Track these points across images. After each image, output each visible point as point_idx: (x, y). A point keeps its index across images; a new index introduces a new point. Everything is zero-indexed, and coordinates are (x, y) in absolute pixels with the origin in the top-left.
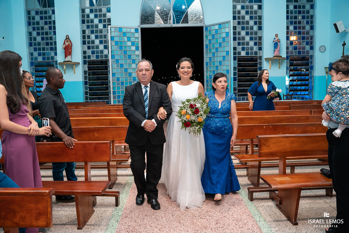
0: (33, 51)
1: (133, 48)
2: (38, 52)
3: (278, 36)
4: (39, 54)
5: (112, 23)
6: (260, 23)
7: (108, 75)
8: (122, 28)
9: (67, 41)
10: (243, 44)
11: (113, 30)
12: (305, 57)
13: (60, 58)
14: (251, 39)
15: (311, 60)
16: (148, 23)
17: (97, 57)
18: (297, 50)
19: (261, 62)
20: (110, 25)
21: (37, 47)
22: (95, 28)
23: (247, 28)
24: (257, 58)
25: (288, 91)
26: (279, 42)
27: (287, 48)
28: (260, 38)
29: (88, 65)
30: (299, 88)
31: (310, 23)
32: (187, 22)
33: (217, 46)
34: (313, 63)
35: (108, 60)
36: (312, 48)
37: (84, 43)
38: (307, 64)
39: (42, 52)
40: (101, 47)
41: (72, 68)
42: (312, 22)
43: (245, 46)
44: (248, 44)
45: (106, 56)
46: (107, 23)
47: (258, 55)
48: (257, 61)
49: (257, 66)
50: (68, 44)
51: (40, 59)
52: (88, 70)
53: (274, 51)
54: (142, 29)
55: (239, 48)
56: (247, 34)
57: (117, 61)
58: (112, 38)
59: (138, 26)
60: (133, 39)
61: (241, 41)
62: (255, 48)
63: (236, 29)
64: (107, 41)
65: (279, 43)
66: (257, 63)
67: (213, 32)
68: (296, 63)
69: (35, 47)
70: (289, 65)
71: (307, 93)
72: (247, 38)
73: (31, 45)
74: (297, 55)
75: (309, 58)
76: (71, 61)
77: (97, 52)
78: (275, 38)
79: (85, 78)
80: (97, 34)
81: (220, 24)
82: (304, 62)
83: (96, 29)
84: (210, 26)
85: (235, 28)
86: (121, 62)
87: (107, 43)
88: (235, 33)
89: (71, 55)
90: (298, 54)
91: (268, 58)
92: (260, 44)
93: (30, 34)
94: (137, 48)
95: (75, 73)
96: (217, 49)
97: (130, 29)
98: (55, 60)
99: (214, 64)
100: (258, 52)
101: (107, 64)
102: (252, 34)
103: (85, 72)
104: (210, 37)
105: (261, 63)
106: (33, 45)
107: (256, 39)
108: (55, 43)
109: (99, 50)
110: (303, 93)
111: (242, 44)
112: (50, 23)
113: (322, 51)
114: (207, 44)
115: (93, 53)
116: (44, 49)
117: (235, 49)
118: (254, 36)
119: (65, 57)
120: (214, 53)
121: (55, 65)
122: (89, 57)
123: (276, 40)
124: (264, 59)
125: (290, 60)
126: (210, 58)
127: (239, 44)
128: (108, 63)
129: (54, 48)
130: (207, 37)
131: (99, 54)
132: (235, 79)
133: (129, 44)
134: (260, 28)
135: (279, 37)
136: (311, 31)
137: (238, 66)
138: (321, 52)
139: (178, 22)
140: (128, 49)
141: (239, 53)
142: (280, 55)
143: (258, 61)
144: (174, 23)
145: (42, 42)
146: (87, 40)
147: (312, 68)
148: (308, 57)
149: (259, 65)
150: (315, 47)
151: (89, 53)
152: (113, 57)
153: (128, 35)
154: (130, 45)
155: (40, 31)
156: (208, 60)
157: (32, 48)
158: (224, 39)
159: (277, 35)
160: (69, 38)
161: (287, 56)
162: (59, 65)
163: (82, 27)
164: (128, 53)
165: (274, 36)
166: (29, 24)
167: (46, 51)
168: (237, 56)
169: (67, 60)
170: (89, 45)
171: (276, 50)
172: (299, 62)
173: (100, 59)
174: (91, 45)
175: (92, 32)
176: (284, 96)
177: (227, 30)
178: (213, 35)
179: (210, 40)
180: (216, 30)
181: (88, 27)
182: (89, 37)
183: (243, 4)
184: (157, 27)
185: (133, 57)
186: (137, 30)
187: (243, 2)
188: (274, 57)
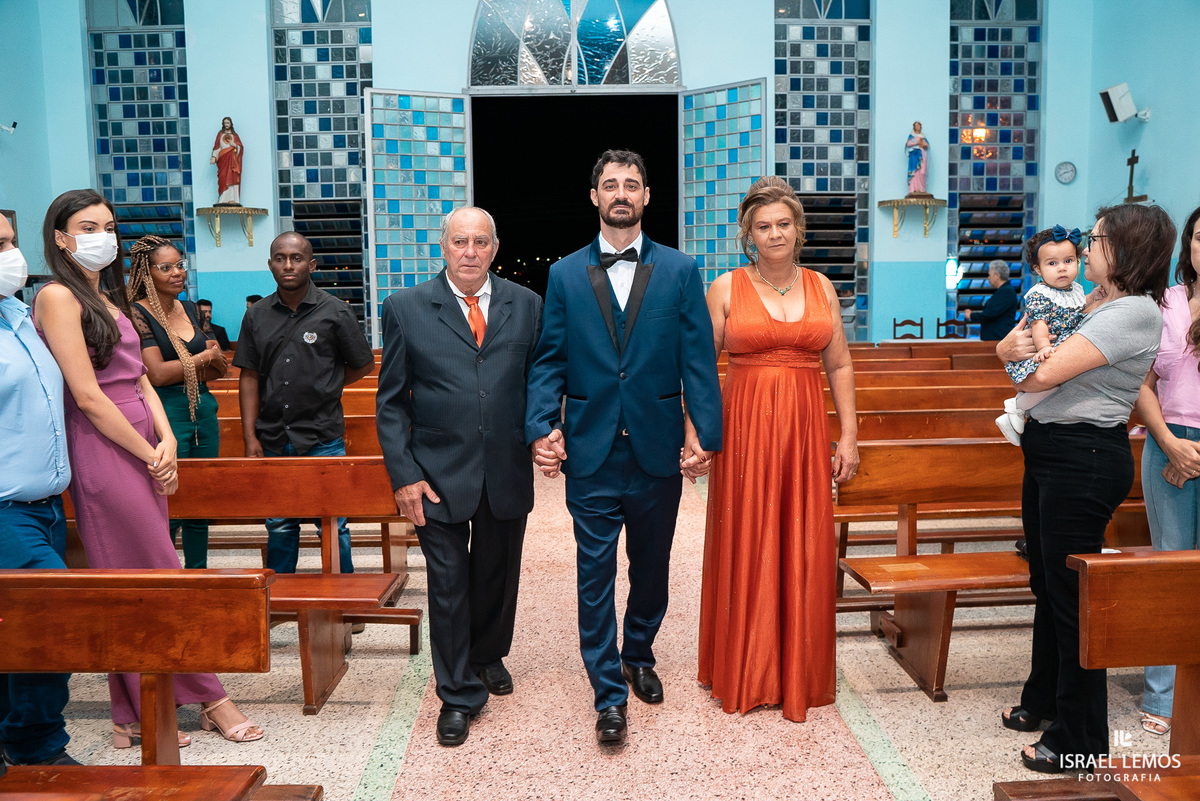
0: (109, 168)
1: (447, 163)
2: (126, 171)
3: (923, 131)
4: (133, 181)
5: (375, 80)
6: (865, 85)
7: (360, 250)
8: (408, 96)
9: (227, 139)
10: (808, 153)
11: (379, 102)
12: (1010, 198)
13: (203, 192)
14: (835, 137)
15: (1030, 209)
16: (496, 83)
17: (326, 190)
18: (985, 177)
19: (867, 213)
20: (370, 84)
21: (125, 155)
22: (321, 94)
23: (822, 102)
24: (853, 201)
25: (954, 309)
26: (926, 148)
27: (953, 169)
28: (864, 135)
29: (296, 217)
31: (1026, 89)
32: (626, 81)
33: (722, 158)
34: (1035, 219)
35: (360, 200)
36: (1032, 170)
37: (282, 143)
38: (1016, 223)
39: (140, 171)
40: (340, 158)
41: (244, 225)
42: (1033, 85)
43: (815, 161)
44: (823, 152)
45: (356, 189)
46: (358, 80)
47: (857, 191)
48: (852, 210)
49: (853, 227)
50: (228, 146)
51: (134, 195)
53: (910, 177)
54: (478, 103)
55: (795, 168)
56: (822, 120)
57: (394, 205)
58: (377, 130)
59: (463, 90)
60: (445, 135)
61: (801, 145)
62: (849, 169)
63: (784, 106)
64: (360, 139)
65: (924, 152)
66: (854, 217)
67: (711, 115)
68: (981, 218)
69: (118, 155)
70: (958, 225)
72: (822, 135)
73: (103, 147)
74: (985, 191)
75: (1021, 202)
76: (239, 206)
77: (327, 175)
78: (911, 137)
80: (325, 116)
81: (732, 89)
82: (1008, 213)
83: (323, 98)
84: (700, 93)
85: (781, 100)
86: (404, 209)
87: (360, 145)
88: (780, 118)
89: (239, 184)
90: (987, 189)
91: (890, 201)
92: (864, 153)
93: (102, 111)
94: (459, 164)
95: (251, 244)
96: (721, 169)
97: (435, 100)
98: (185, 198)
99: (711, 219)
100: (858, 179)
101: (359, 216)
102: (836, 120)
104: (700, 131)
105: (864, 219)
106: (111, 149)
107: (849, 136)
108: (186, 144)
109: (332, 167)
111: (804, 153)
112: (169, 75)
113: (1063, 181)
114: (689, 152)
115: (312, 177)
116: (147, 163)
117: (780, 168)
118: (843, 128)
119: (221, 191)
120: (711, 185)
121: (183, 216)
122: (299, 190)
123: (915, 141)
124: (876, 204)
125: (961, 209)
126: (700, 199)
127: (795, 154)
128: (362, 210)
129: (181, 159)
130: (688, 128)
131: (334, 183)
133: (433, 148)
134: (864, 103)
135: (926, 132)
136: (1030, 114)
138: (1061, 182)
139: (594, 80)
140: (426, 165)
142: (929, 192)
143: (858, 210)
144: (581, 82)
145: (139, 138)
146: (291, 133)
148: (1019, 198)
149: (860, 224)
150: (1040, 167)
151: (299, 176)
152: (379, 190)
153: (430, 120)
154: (437, 152)
155: (136, 103)
156: (693, 207)
157: (107, 160)
158: (744, 137)
159: (917, 127)
160: (231, 128)
161: (952, 197)
162: (198, 215)
163: (276, 91)
164: (430, 179)
165: (910, 130)
166: (98, 77)
167: (153, 171)
169: (226, 202)
170: (298, 151)
171: (917, 175)
172: (991, 214)
173: (334, 198)
174: (305, 151)
175: (310, 108)
176: (939, 325)
177: (755, 109)
178: (710, 125)
179: (699, 141)
180: (720, 108)
181: (296, 91)
182: (299, 125)
183: (807, 23)
184: (525, 94)
185: (446, 194)
186: (458, 103)
187: (810, 14)
188: (909, 197)
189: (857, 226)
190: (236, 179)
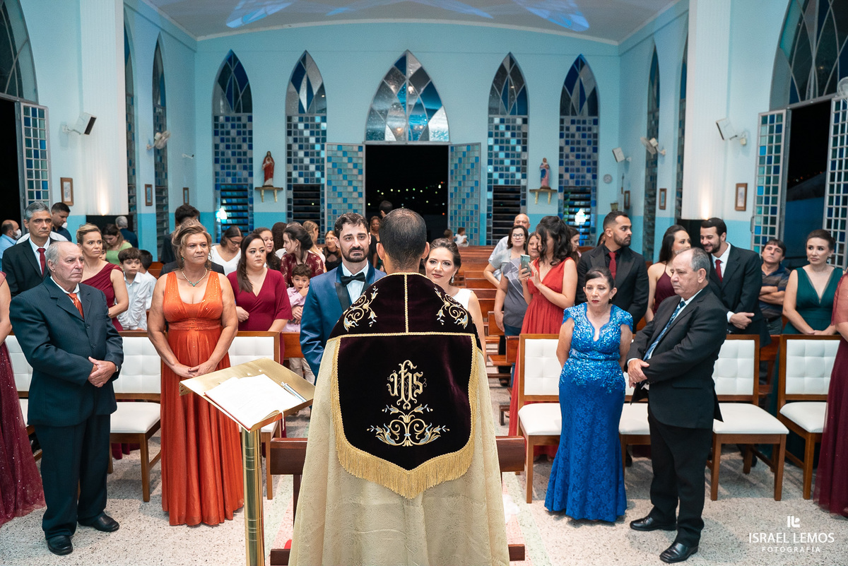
1: (355, 172)
2: (226, 171)
3: (548, 161)
4: (228, 175)
5: (328, 138)
6: (525, 142)
7: (320, 205)
8: (341, 145)
9: (269, 160)
11: (330, 148)
12: (585, 189)
13: (257, 181)
14: (513, 163)
15: (594, 193)
16: (375, 139)
17: (306, 180)
18: (575, 180)
19: (525, 194)
20: (325, 139)
21: (225, 164)
23: (507, 149)
24: (520, 189)
26: (549, 168)
27: (561, 176)
28: (525, 162)
29: (294, 191)
31: (592, 144)
32: (428, 139)
33: (464, 173)
34: (596, 197)
35: (319, 185)
36: (595, 177)
37: (289, 161)
38: (588, 199)
39: (231, 171)
40: (312, 168)
41: (273, 194)
42: (595, 143)
43: (504, 172)
44: (507, 169)
45: (318, 180)
46: (321, 136)
47: (521, 185)
48: (519, 192)
49: (519, 199)
50: (269, 163)
51: (229, 181)
52: (294, 198)
53: (542, 180)
54: (368, 147)
55: (496, 175)
56: (507, 156)
57: (334, 188)
58: (329, 158)
59: (363, 142)
60: (355, 160)
61: (499, 166)
62: (519, 176)
63: (492, 150)
64: (320, 161)
65: (547, 171)
66: (519, 196)
67: (460, 155)
68: (573, 197)
69: (223, 164)
70: (563, 199)
72: (507, 162)
73: (216, 161)
76: (272, 186)
77: (306, 174)
78: (542, 164)
79: (289, 208)
80: (307, 151)
81: (468, 146)
84: (457, 146)
85: (490, 148)
86: (339, 189)
87: (322, 163)
88: (490, 155)
89: (272, 178)
90: (576, 185)
91: (534, 190)
92: (524, 170)
93: (216, 146)
94: (360, 172)
95: (276, 201)
96: (464, 177)
97: (352, 147)
98: (249, 182)
99: (460, 196)
100: (522, 180)
101: (319, 191)
103: (289, 201)
104: (456, 161)
105: (525, 196)
106: (220, 162)
107: (518, 163)
108: (251, 160)
109: (309, 172)
111: (500, 169)
112: (244, 133)
114: (452, 169)
115: (300, 175)
117: (490, 175)
118: (516, 159)
119: (266, 179)
120: (460, 182)
121: (248, 190)
122: (296, 180)
123: (544, 166)
124: (528, 190)
125: (564, 193)
126: (456, 188)
127: (496, 169)
128: (322, 189)
129: (249, 166)
130: (452, 159)
131: (309, 178)
132: (488, 216)
133: (350, 166)
134: (525, 149)
136: (594, 154)
137: (494, 199)
138: (606, 183)
139: (415, 139)
140: (348, 173)
141: (496, 181)
142: (550, 186)
143: (522, 192)
144: (410, 140)
145: (232, 158)
146: (293, 157)
147: (595, 204)
148: (589, 189)
150: (598, 176)
151: (295, 174)
152: (329, 182)
153: (350, 155)
154: (347, 161)
155: (231, 144)
156: (453, 191)
157: (218, 167)
158: (472, 165)
159: (545, 160)
160: (270, 156)
161: (561, 189)
162: (255, 189)
163: (287, 140)
164: (349, 178)
165: (542, 161)
166: (216, 133)
167: (237, 171)
168: (493, 184)
169: (267, 185)
170: (295, 164)
171: (544, 182)
172: (577, 195)
173: (309, 183)
174: (298, 165)
175: (301, 148)
177: (477, 154)
178: (460, 159)
179: (456, 165)
180: (464, 153)
181: (295, 140)
182: (296, 154)
183: (502, 117)
184: (387, 144)
185: (355, 184)
186: (360, 148)
187: (503, 113)
188: (541, 188)
189: (521, 199)
190: (271, 176)
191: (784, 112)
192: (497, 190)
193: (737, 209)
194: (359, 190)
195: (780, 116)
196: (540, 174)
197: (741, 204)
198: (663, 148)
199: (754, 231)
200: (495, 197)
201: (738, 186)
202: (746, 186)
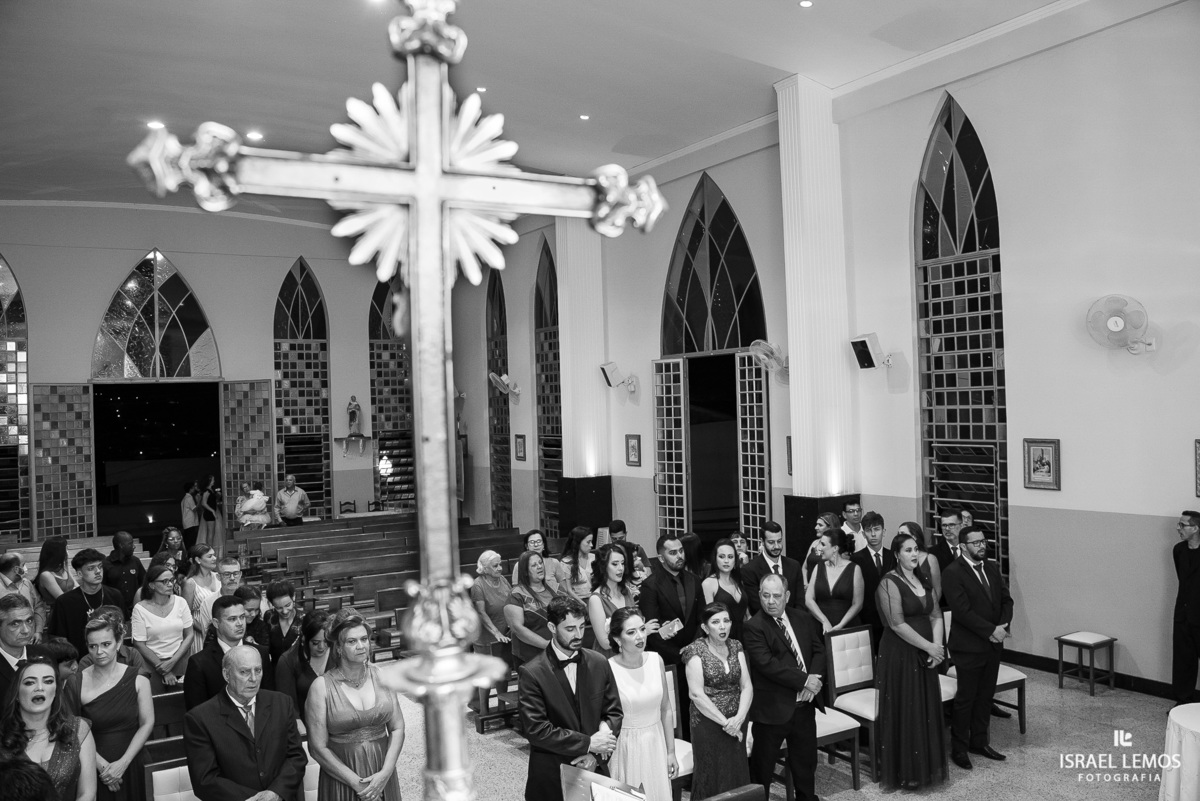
1: (79, 425)
3: (356, 400)
6: (325, 375)
8: (56, 386)
10: (294, 412)
14: (309, 403)
16: (109, 376)
18: (392, 422)
19: (328, 444)
23: (301, 384)
24: (321, 438)
25: (379, 494)
26: (359, 409)
27: (374, 418)
28: (326, 402)
30: (398, 487)
32: (188, 374)
33: (247, 421)
35: (15, 446)
43: (299, 417)
44: (303, 412)
45: (13, 439)
47: (322, 433)
48: (320, 443)
49: (321, 452)
53: (350, 426)
54: (96, 387)
55: (287, 421)
56: (301, 394)
58: (38, 407)
59: (88, 380)
60: (77, 408)
61: (291, 408)
62: (318, 420)
63: (280, 387)
65: (358, 413)
66: (321, 447)
67: (239, 396)
71: (411, 495)
72: (302, 403)
78: (350, 404)
81: (252, 385)
82: (405, 441)
84: (234, 383)
85: (279, 384)
88: (278, 394)
90: (393, 429)
91: (341, 438)
92: (326, 411)
94: (87, 424)
96: (247, 427)
97: (73, 388)
99: (241, 452)
100: (323, 426)
101: (16, 456)
102: (310, 394)
104: (233, 404)
105: (328, 447)
107: (317, 403)
110: (404, 496)
111: (292, 412)
114: (227, 415)
117: (279, 421)
118: (313, 398)
120: (240, 434)
123: (352, 406)
124: (333, 440)
125: (380, 439)
126: (234, 443)
127: (287, 413)
130: (226, 402)
134: (325, 384)
135: (359, 401)
137: (286, 453)
139: (170, 375)
140: (68, 427)
141: (288, 429)
142: (361, 433)
143: (323, 443)
144: (162, 375)
149: (325, 450)
153: (69, 400)
156: (229, 445)
158: (259, 410)
159: (353, 399)
161: (375, 435)
165: (349, 400)
168: (284, 434)
171: (354, 424)
172: (396, 442)
176: (369, 504)
177: (265, 395)
178: (239, 402)
179: (232, 410)
180: (245, 393)
183: (293, 341)
184: (128, 382)
185: (78, 442)
186: (86, 389)
187: (294, 336)
188: (351, 436)
189: (323, 452)
191: (681, 361)
192: (289, 441)
193: (629, 463)
194: (86, 452)
195: (677, 366)
196: (347, 418)
197: (633, 458)
198: (515, 386)
199: (658, 490)
200: (288, 451)
201: (628, 437)
202: (638, 438)
